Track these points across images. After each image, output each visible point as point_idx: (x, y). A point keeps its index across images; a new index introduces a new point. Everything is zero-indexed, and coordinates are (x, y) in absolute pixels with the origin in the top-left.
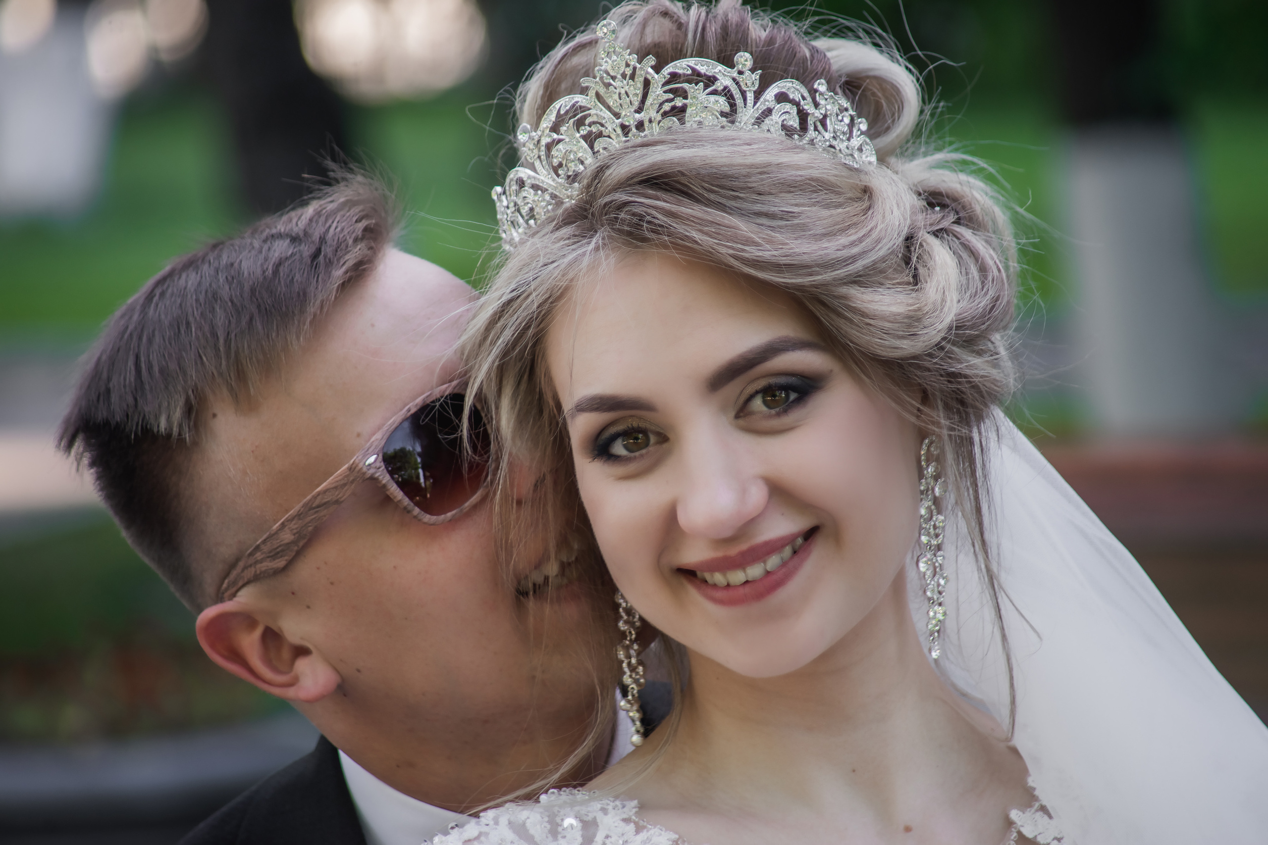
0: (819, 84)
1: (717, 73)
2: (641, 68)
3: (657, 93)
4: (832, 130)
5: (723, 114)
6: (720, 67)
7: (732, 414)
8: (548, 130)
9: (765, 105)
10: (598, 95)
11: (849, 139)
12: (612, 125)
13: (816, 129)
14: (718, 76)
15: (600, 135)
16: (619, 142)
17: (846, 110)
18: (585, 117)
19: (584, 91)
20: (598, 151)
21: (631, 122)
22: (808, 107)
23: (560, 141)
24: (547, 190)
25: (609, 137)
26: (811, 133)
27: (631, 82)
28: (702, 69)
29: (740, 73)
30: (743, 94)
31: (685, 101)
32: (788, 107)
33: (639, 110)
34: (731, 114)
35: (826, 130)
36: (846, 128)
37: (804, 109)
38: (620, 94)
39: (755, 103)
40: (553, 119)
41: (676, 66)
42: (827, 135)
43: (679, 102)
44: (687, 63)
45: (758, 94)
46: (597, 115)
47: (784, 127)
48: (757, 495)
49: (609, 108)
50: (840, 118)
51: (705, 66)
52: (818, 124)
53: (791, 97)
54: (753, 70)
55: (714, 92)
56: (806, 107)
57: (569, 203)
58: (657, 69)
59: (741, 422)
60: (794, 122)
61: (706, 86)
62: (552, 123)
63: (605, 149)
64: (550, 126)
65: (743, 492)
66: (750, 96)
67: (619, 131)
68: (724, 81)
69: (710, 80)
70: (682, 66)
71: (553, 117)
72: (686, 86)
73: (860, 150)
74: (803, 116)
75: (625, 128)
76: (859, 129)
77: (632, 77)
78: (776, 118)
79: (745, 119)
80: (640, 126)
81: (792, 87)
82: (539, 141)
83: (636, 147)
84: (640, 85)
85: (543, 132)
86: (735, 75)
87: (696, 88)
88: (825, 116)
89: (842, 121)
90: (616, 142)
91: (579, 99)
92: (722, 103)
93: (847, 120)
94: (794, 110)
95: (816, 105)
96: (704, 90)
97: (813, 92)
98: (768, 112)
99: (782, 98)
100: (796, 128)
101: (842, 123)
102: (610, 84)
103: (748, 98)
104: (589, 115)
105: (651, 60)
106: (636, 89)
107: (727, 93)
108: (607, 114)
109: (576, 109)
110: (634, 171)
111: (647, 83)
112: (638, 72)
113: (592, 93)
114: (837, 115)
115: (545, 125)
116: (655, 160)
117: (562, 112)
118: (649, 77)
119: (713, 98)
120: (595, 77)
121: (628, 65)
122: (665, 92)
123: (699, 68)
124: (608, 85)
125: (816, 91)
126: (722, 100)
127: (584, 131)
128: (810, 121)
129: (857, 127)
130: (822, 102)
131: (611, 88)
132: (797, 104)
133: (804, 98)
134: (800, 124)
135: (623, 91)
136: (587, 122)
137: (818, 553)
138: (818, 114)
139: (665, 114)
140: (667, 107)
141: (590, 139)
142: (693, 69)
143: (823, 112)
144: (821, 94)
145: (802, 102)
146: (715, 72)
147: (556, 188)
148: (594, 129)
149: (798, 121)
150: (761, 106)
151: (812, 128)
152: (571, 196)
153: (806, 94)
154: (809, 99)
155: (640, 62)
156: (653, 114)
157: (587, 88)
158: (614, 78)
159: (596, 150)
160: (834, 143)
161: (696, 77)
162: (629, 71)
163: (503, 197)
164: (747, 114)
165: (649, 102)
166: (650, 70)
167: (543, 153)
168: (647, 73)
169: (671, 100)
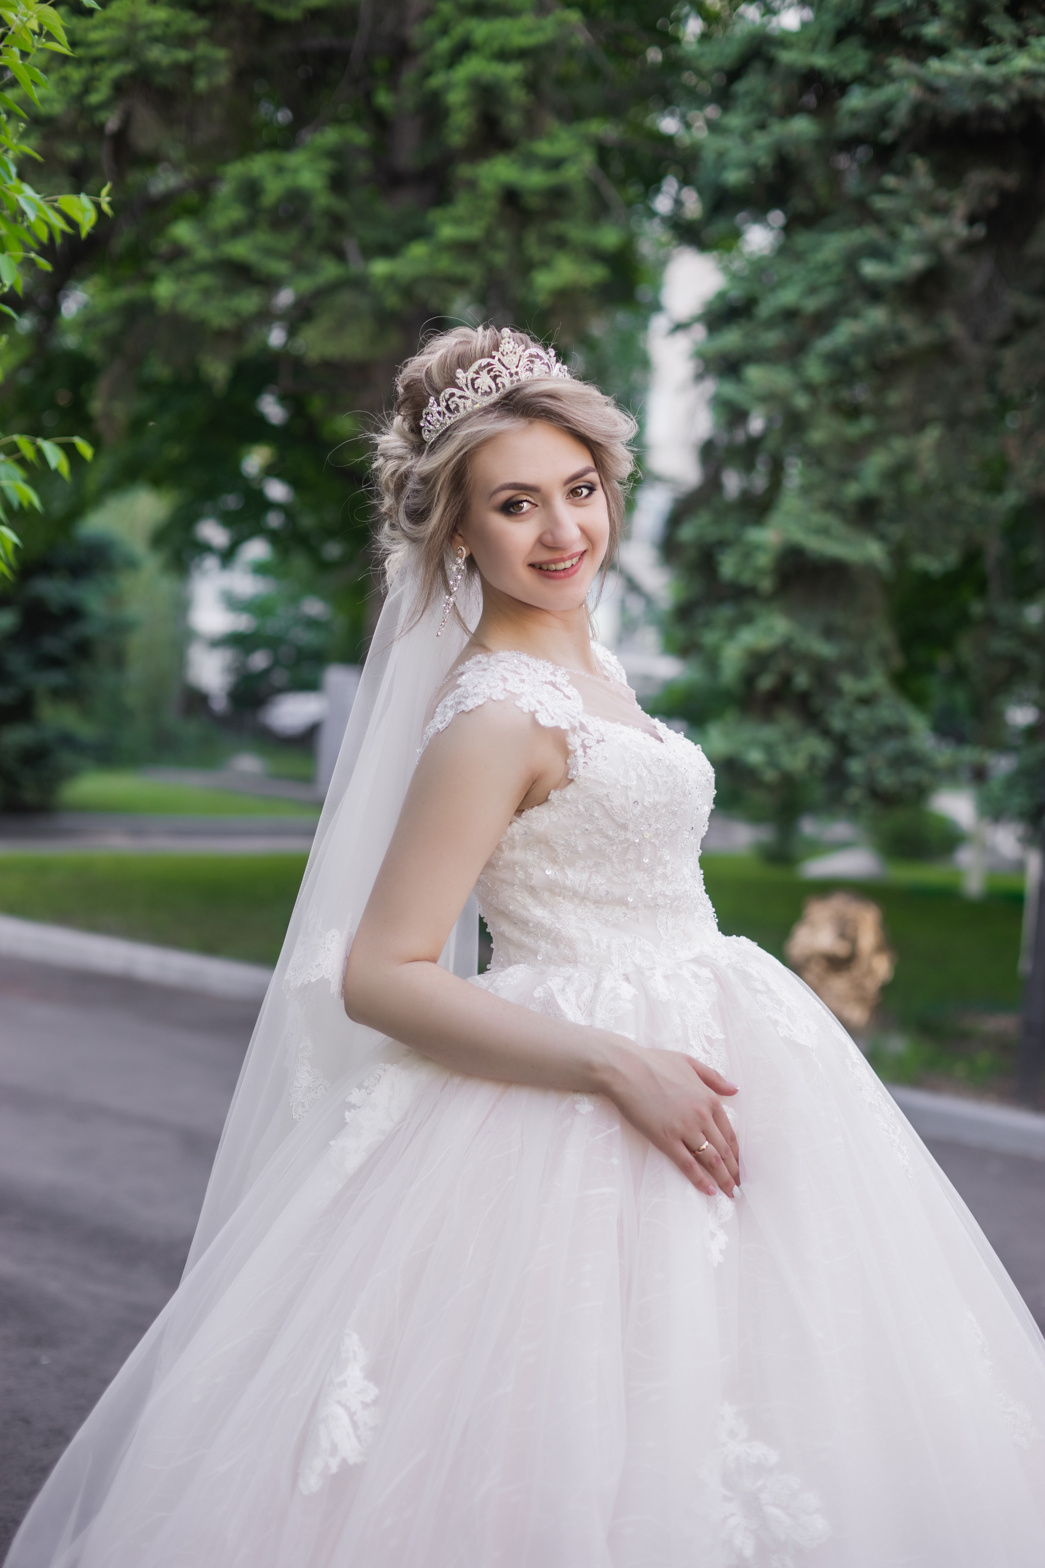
2: (519, 350)
3: (524, 361)
5: (546, 373)
6: (545, 354)
7: (565, 497)
8: (474, 372)
12: (505, 373)
14: (544, 357)
15: (500, 376)
16: (508, 381)
18: (493, 369)
19: (494, 357)
21: (513, 371)
23: (478, 378)
24: (470, 398)
25: (504, 377)
27: (514, 355)
28: (539, 353)
29: (550, 357)
31: (533, 366)
33: (516, 367)
34: (549, 373)
38: (509, 360)
41: (530, 351)
43: (531, 365)
44: (534, 350)
46: (498, 368)
49: (504, 365)
55: (543, 363)
58: (524, 351)
61: (540, 360)
62: (477, 369)
63: (501, 382)
66: (553, 366)
67: (508, 375)
68: (546, 359)
69: (542, 358)
71: (478, 366)
72: (534, 359)
75: (511, 375)
80: (517, 373)
82: (467, 378)
84: (518, 357)
85: (471, 372)
87: (537, 361)
90: (506, 380)
91: (491, 360)
96: (540, 362)
103: (553, 368)
104: (495, 367)
105: (522, 347)
106: (516, 358)
107: (547, 363)
108: (503, 367)
109: (489, 365)
111: (520, 356)
112: (517, 351)
113: (497, 358)
115: (472, 370)
118: (521, 354)
119: (543, 366)
121: (513, 348)
122: (527, 361)
124: (504, 355)
126: (546, 367)
127: (492, 374)
135: (511, 359)
137: (586, 561)
139: (526, 370)
140: (527, 367)
141: (495, 378)
142: (537, 353)
146: (543, 355)
148: (497, 373)
155: (519, 347)
156: (522, 369)
158: (507, 353)
161: (537, 356)
162: (512, 350)
165: (521, 364)
167: (470, 382)
168: (521, 352)
169: (528, 364)
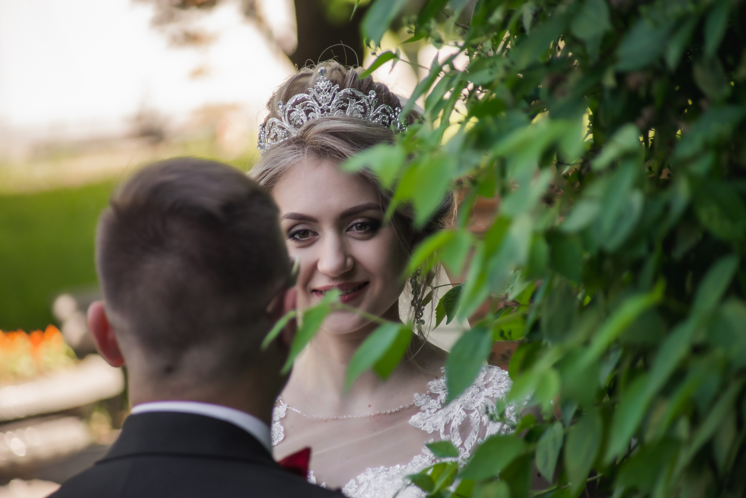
0: (398, 109)
2: (333, 88)
3: (337, 99)
5: (362, 113)
6: (363, 95)
7: (346, 229)
8: (290, 105)
10: (313, 96)
12: (317, 108)
14: (362, 98)
15: (312, 111)
16: (319, 116)
18: (307, 104)
19: (308, 93)
20: (310, 118)
21: (325, 108)
23: (294, 111)
24: (285, 129)
25: (315, 112)
27: (328, 93)
28: (356, 94)
29: (370, 98)
30: (370, 106)
31: (348, 104)
32: (386, 115)
33: (329, 105)
34: (364, 113)
39: (374, 111)
40: (294, 102)
41: (347, 90)
43: (345, 105)
44: (350, 90)
45: (375, 108)
46: (312, 103)
47: (383, 123)
48: (350, 263)
49: (316, 100)
52: (395, 124)
53: (387, 111)
54: (375, 98)
55: (360, 104)
56: (392, 117)
57: (294, 135)
59: (349, 233)
62: (293, 103)
63: (312, 117)
64: (291, 104)
66: (373, 108)
67: (320, 111)
68: (364, 100)
69: (358, 99)
71: (294, 101)
72: (349, 99)
74: (391, 120)
75: (322, 111)
78: (381, 118)
79: (370, 116)
80: (328, 111)
81: (388, 108)
82: (286, 109)
83: (329, 119)
85: (288, 105)
86: (368, 99)
87: (353, 100)
90: (317, 115)
91: (306, 95)
92: (361, 109)
94: (388, 117)
95: (396, 117)
96: (356, 102)
97: (396, 111)
98: (378, 116)
99: (384, 111)
100: (387, 123)
102: (320, 92)
104: (309, 103)
105: (337, 86)
106: (329, 96)
107: (363, 104)
108: (315, 103)
109: (304, 100)
110: (327, 128)
111: (334, 95)
112: (331, 90)
113: (311, 94)
115: (289, 103)
116: (336, 126)
118: (336, 93)
119: (358, 106)
120: (313, 89)
122: (340, 100)
124: (318, 93)
126: (362, 107)
127: (305, 108)
128: (392, 122)
130: (398, 116)
131: (320, 94)
132: (389, 115)
133: (392, 113)
135: (324, 96)
136: (308, 105)
138: (396, 120)
139: (339, 108)
140: (340, 105)
141: (307, 112)
142: (352, 93)
144: (399, 113)
146: (360, 96)
147: (289, 129)
148: (310, 108)
149: (389, 121)
150: (376, 112)
152: (295, 133)
155: (333, 86)
156: (334, 107)
157: (310, 92)
158: (321, 90)
159: (309, 117)
161: (353, 96)
162: (328, 89)
164: (371, 114)
165: (334, 102)
166: (337, 91)
167: (286, 114)
168: (335, 91)
169: (341, 103)
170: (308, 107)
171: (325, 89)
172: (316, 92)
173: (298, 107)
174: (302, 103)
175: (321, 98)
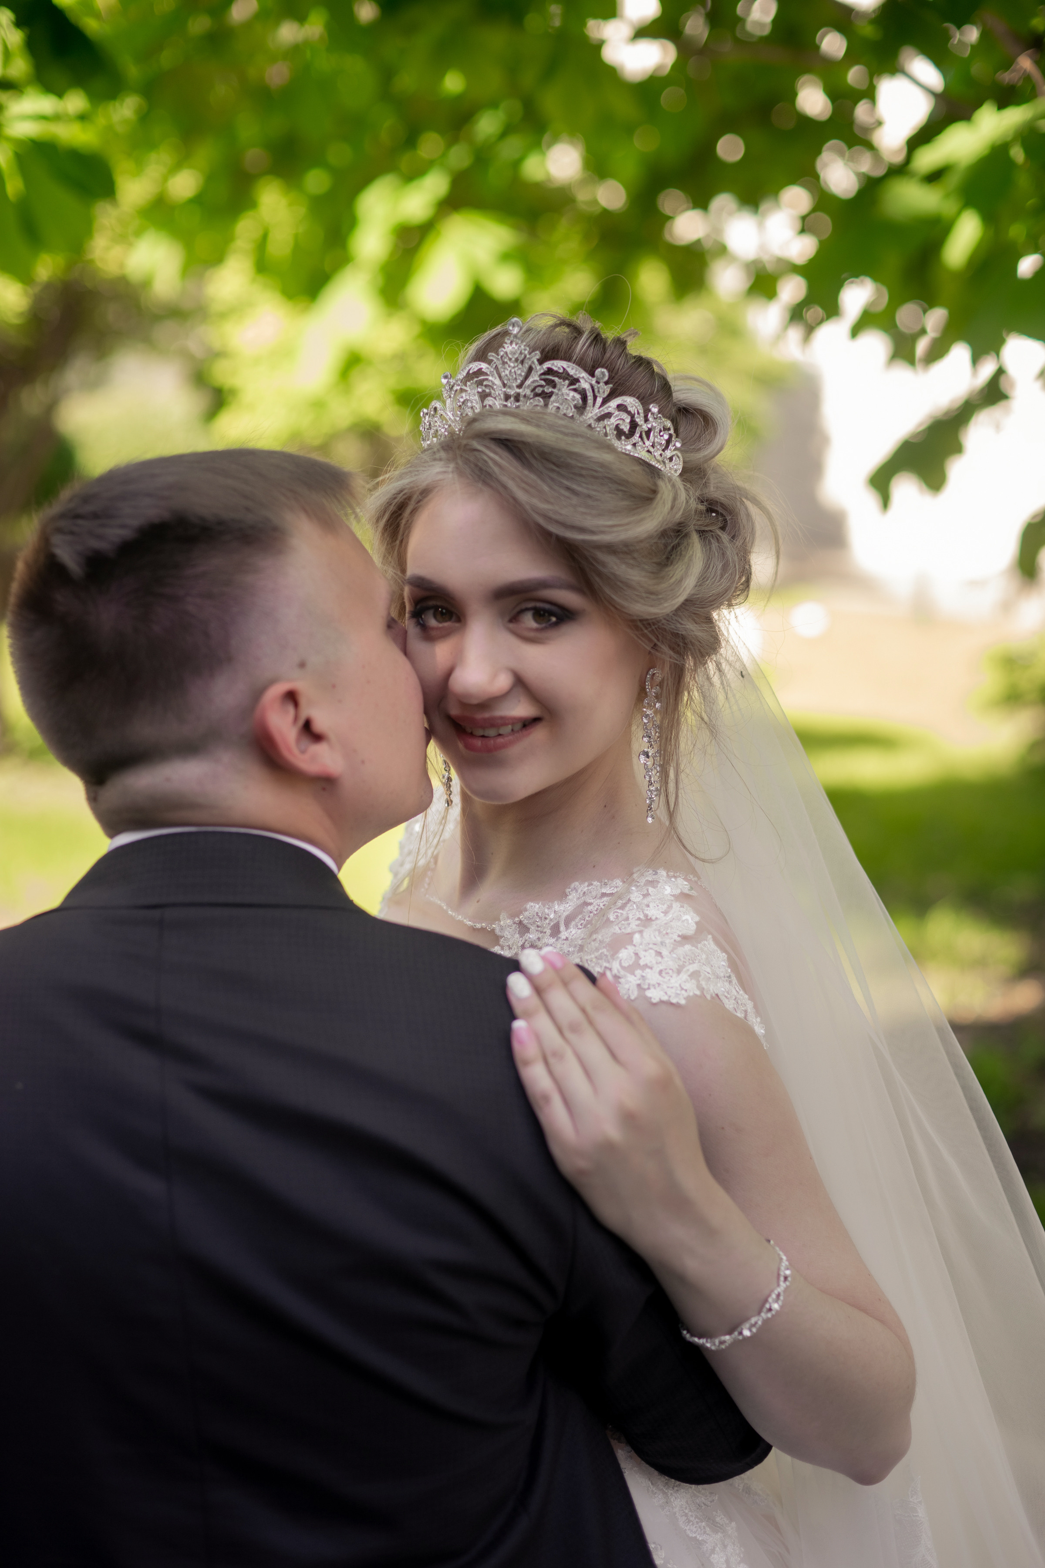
0: (653, 407)
1: (581, 378)
2: (529, 358)
3: (535, 378)
4: (652, 441)
5: (576, 406)
6: (584, 374)
7: (507, 618)
8: (460, 379)
9: (607, 409)
10: (496, 368)
11: (663, 450)
12: (499, 391)
13: (641, 437)
14: (581, 380)
15: (489, 395)
16: (500, 404)
17: (669, 429)
18: (484, 380)
19: (490, 362)
20: (486, 406)
21: (512, 392)
22: (640, 420)
23: (464, 391)
24: (448, 421)
25: (495, 398)
26: (636, 437)
27: (520, 366)
28: (572, 372)
29: (598, 382)
30: (595, 398)
31: (553, 390)
32: (624, 416)
33: (520, 386)
34: (581, 408)
35: (648, 439)
36: (664, 442)
37: (635, 421)
38: (511, 371)
39: (599, 408)
40: (466, 374)
41: (553, 364)
42: (648, 443)
43: (548, 389)
44: (562, 365)
45: (605, 401)
46: (492, 381)
47: (617, 427)
48: (503, 682)
49: (500, 377)
50: (661, 434)
51: (573, 370)
52: (644, 434)
53: (629, 409)
54: (606, 383)
55: (575, 390)
56: (637, 420)
58: (541, 362)
59: (511, 625)
60: (626, 428)
61: (571, 384)
62: (463, 375)
63: (490, 406)
65: (495, 676)
66: (599, 400)
67: (503, 396)
68: (585, 385)
69: (574, 381)
70: (558, 365)
72: (556, 379)
73: (671, 459)
74: (634, 425)
75: (507, 397)
76: (674, 445)
77: (522, 362)
78: (613, 421)
79: (590, 415)
80: (518, 398)
81: (631, 402)
82: (453, 386)
83: (509, 413)
84: (525, 370)
85: (456, 379)
86: (594, 382)
87: (563, 383)
88: (650, 430)
89: (662, 436)
91: (485, 366)
92: (577, 399)
93: (666, 437)
94: (628, 420)
95: (646, 420)
96: (568, 387)
97: (647, 411)
98: (608, 415)
99: (622, 408)
100: (625, 432)
101: (662, 438)
102: (507, 363)
103: (597, 401)
104: (487, 379)
105: (537, 355)
106: (521, 371)
108: (497, 382)
109: (481, 373)
111: (530, 369)
112: (526, 361)
113: (494, 365)
114: (660, 431)
115: (458, 376)
117: (471, 372)
118: (534, 367)
119: (572, 393)
120: (498, 355)
121: (521, 353)
122: (541, 379)
123: (569, 370)
124: (504, 363)
125: (650, 410)
127: (481, 389)
128: (638, 430)
129: (673, 444)
130: (651, 419)
131: (507, 366)
132: (632, 416)
133: (638, 413)
134: (629, 431)
135: (513, 371)
136: (485, 383)
137: (539, 734)
138: (645, 427)
139: (537, 395)
140: (538, 390)
141: (483, 396)
142: (564, 369)
143: (649, 426)
144: (653, 414)
145: (636, 415)
146: (579, 377)
147: (453, 422)
148: (488, 390)
149: (628, 427)
150: (605, 410)
151: (638, 435)
152: (460, 431)
153: (641, 411)
154: (642, 415)
155: (530, 354)
156: (528, 392)
157: (492, 360)
158: (510, 359)
159: (484, 405)
160: (652, 450)
161: (565, 375)
162: (521, 359)
163: (427, 417)
164: (593, 412)
165: (528, 382)
166: (536, 362)
167: (453, 393)
168: (533, 362)
169: (541, 386)
170: (486, 386)
171: (516, 357)
172: (501, 362)
173: (469, 385)
174: (476, 379)
175: (507, 372)
